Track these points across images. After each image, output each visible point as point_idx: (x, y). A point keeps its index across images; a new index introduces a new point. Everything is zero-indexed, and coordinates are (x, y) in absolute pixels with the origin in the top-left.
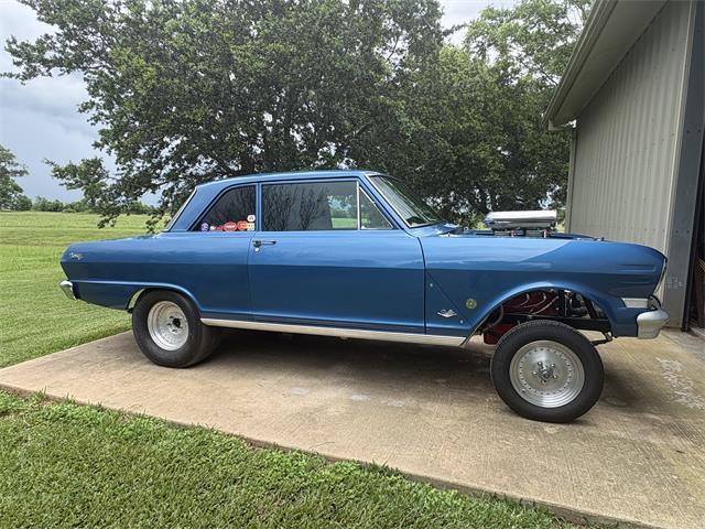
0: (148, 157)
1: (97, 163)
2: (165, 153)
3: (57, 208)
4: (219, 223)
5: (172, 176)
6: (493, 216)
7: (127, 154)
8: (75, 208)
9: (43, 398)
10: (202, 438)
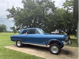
0: (19, 26)
1: (14, 27)
2: (21, 25)
3: (10, 32)
4: (23, 33)
5: (22, 28)
6: (52, 32)
7: (17, 26)
8: (12, 32)
9: (8, 49)
10: (20, 52)
